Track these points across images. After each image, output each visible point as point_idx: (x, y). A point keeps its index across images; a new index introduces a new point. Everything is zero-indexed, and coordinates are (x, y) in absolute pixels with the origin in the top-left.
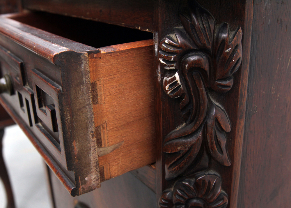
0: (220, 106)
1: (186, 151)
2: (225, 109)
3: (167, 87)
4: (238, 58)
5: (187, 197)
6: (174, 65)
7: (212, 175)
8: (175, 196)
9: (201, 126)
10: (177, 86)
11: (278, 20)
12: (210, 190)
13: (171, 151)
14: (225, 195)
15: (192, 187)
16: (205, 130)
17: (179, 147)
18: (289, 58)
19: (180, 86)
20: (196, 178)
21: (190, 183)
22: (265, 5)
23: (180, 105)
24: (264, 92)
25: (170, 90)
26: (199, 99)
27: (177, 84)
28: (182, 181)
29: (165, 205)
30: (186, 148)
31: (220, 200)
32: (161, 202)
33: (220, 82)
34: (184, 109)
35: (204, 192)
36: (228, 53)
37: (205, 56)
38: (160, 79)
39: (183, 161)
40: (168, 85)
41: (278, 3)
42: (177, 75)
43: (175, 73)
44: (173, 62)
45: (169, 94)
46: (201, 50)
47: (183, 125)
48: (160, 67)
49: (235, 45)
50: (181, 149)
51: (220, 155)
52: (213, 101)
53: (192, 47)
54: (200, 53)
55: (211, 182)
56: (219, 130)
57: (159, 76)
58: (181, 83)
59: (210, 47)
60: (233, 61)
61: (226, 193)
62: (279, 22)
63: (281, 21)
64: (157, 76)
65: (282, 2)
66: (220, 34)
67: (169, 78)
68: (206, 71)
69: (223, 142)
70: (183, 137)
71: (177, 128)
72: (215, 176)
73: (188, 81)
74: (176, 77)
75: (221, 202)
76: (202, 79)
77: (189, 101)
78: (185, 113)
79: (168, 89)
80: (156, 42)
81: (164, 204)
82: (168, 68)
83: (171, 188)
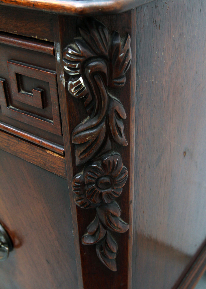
0: (116, 99)
1: (93, 140)
2: (121, 101)
3: (72, 90)
4: (129, 60)
5: (96, 177)
6: (79, 71)
7: (114, 155)
8: (86, 178)
9: (104, 118)
10: (82, 88)
11: (153, 22)
12: (115, 167)
13: (81, 142)
14: (125, 169)
15: (100, 168)
16: (107, 120)
17: (87, 137)
18: (162, 50)
19: (84, 88)
20: (102, 160)
21: (97, 164)
22: (144, 12)
23: (85, 103)
24: (147, 82)
25: (75, 92)
26: (100, 96)
27: (82, 86)
28: (91, 164)
29: (78, 187)
30: (93, 137)
31: (122, 174)
32: (74, 185)
33: (116, 81)
34: (88, 106)
35: (110, 170)
36: (122, 57)
37: (103, 61)
38: (64, 83)
39: (91, 148)
40: (74, 88)
41: (153, 8)
42: (81, 79)
43: (79, 78)
44: (78, 69)
45: (75, 95)
46: (100, 56)
47: (87, 119)
48: (63, 73)
49: (127, 50)
50: (89, 139)
51: (120, 138)
52: (111, 95)
53: (92, 55)
54: (99, 59)
55: (115, 161)
56: (118, 119)
57: (63, 81)
58: (85, 85)
59: (107, 54)
60: (126, 62)
61: (126, 168)
62: (154, 22)
63: (155, 22)
64: (61, 80)
65: (156, 6)
66: (114, 42)
67: (74, 82)
68: (105, 74)
69: (122, 128)
70: (90, 129)
71: (82, 122)
72: (117, 155)
73: (90, 83)
74: (80, 80)
75: (123, 176)
76: (102, 80)
77: (92, 99)
78: (89, 109)
79: (74, 91)
80: (58, 52)
81: (76, 186)
82: (73, 74)
83: (81, 172)
